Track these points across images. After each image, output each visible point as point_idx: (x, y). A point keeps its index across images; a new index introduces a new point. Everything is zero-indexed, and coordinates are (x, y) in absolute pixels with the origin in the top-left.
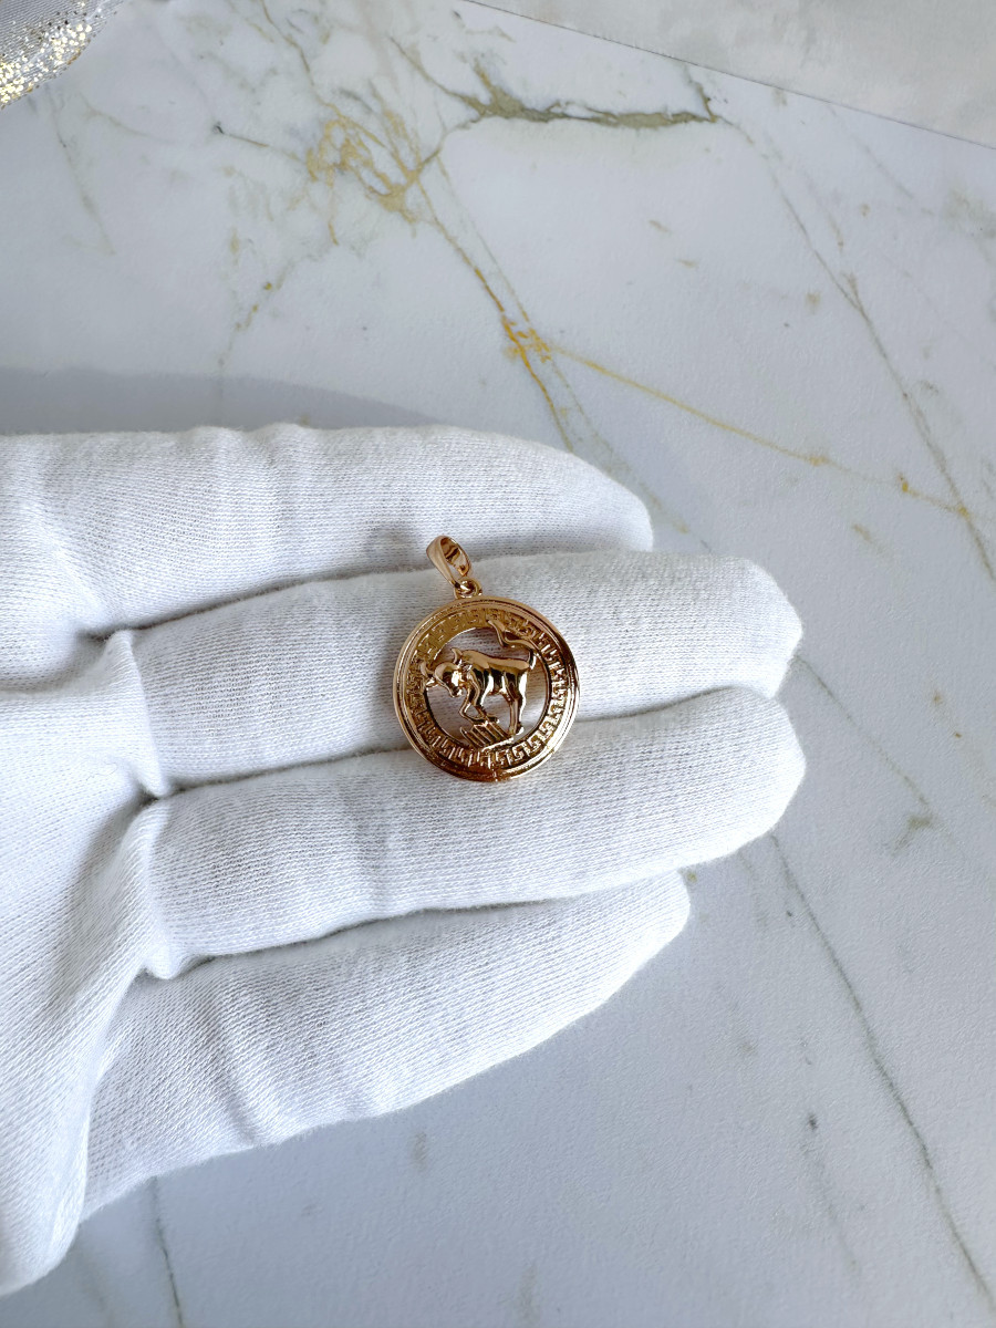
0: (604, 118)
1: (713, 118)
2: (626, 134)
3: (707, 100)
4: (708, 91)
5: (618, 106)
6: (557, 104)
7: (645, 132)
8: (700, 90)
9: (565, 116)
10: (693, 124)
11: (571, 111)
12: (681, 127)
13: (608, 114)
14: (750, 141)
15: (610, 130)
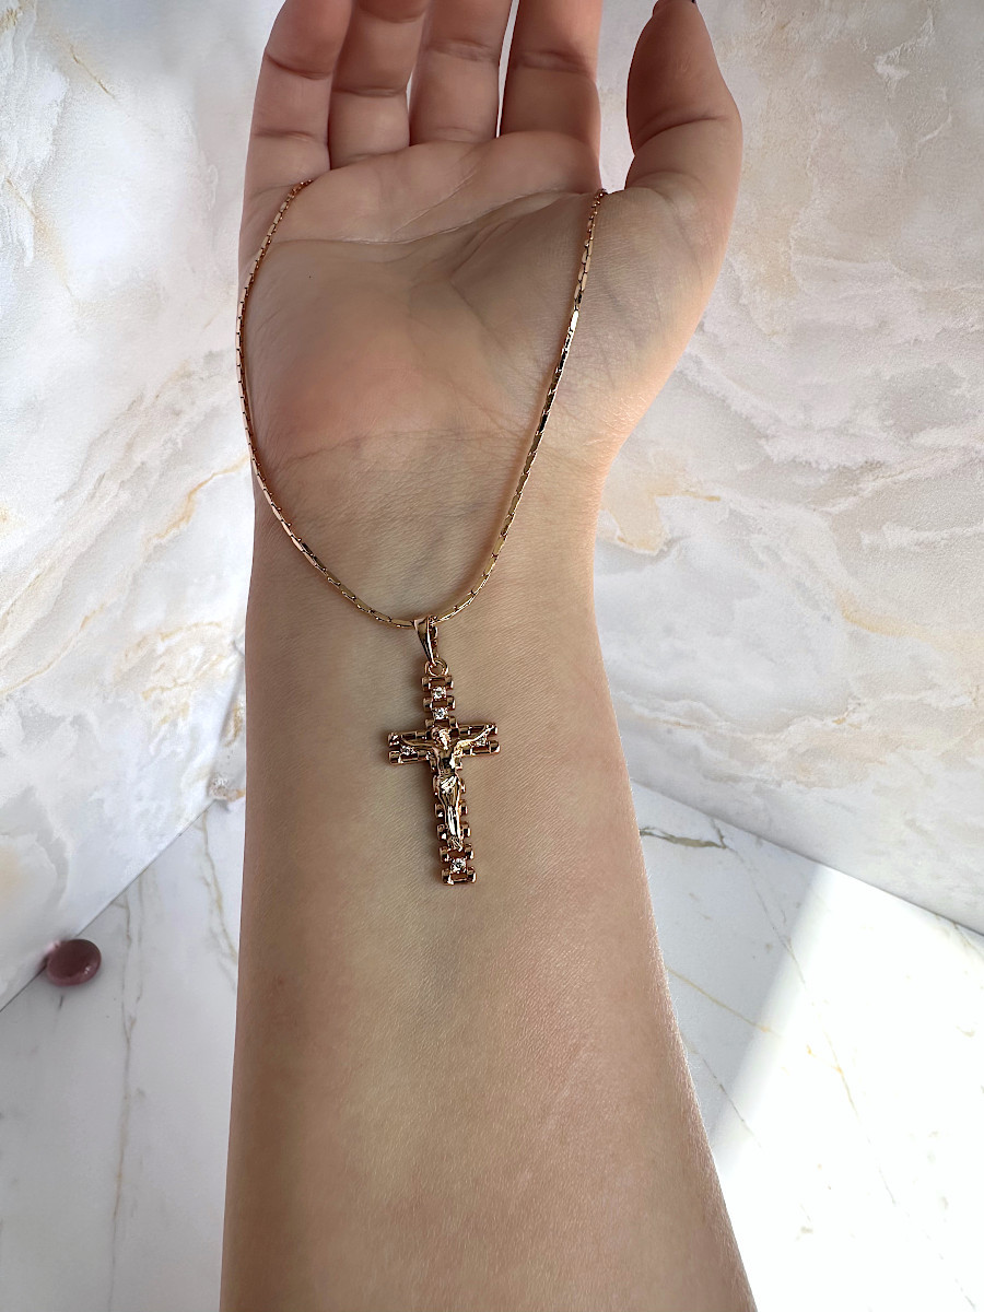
0: (670, 838)
1: (725, 847)
2: (680, 848)
3: (722, 837)
4: (723, 833)
5: (677, 834)
6: (648, 828)
7: (690, 848)
8: (719, 831)
9: (651, 834)
10: (714, 848)
11: (654, 832)
12: (707, 848)
13: (672, 837)
14: (742, 861)
15: (672, 844)
